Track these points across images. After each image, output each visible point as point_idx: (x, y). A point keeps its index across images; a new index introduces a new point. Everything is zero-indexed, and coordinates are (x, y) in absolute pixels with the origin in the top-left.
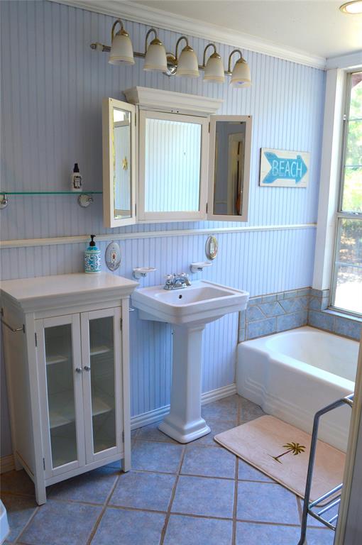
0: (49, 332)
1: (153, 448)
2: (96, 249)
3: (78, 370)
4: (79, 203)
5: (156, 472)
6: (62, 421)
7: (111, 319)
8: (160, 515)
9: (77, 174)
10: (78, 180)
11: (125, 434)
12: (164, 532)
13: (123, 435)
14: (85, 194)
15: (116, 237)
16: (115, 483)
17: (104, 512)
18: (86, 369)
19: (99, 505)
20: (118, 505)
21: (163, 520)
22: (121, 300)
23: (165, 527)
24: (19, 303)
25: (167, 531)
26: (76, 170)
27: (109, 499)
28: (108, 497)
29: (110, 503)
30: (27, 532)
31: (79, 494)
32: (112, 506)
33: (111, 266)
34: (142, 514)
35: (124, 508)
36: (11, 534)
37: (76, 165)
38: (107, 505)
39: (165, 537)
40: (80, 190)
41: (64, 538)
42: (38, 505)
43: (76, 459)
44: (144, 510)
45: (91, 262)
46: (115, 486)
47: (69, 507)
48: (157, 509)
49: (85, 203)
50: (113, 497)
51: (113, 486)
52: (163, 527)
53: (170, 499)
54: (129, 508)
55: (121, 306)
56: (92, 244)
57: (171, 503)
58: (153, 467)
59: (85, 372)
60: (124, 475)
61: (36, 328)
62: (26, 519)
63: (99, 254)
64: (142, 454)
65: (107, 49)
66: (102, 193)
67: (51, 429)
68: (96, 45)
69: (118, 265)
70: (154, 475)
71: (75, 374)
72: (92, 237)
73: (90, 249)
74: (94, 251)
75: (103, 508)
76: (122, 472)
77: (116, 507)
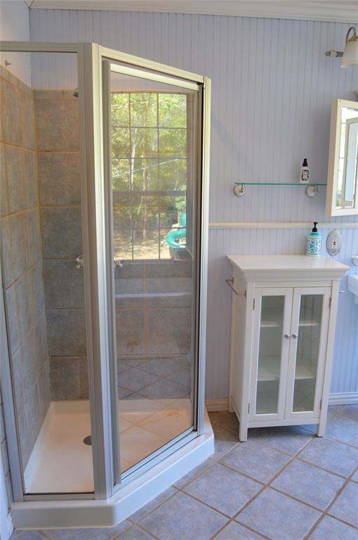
0: (266, 300)
1: (351, 425)
2: (317, 235)
3: (286, 336)
4: (306, 193)
5: (347, 444)
6: (269, 377)
7: (321, 297)
8: (340, 479)
9: (305, 168)
10: (306, 173)
11: (323, 402)
12: (339, 493)
13: (321, 403)
14: (312, 185)
15: (338, 225)
16: (307, 442)
17: (291, 461)
18: (294, 336)
19: (289, 455)
20: (305, 460)
21: (341, 484)
22: (332, 281)
23: (341, 490)
24: (243, 272)
25: (343, 492)
26: (305, 164)
27: (299, 453)
28: (298, 452)
29: (299, 456)
30: (227, 457)
31: (275, 442)
32: (300, 459)
33: (331, 252)
34: (325, 473)
35: (310, 464)
36: (215, 455)
37: (305, 160)
38: (296, 458)
39: (339, 497)
40: (307, 182)
41: (254, 470)
42: (239, 441)
43: (276, 412)
44: (327, 471)
45: (312, 246)
46: (307, 446)
47: (264, 450)
48: (339, 474)
49: (311, 194)
50: (302, 453)
51: (305, 445)
52: (340, 488)
53: (353, 470)
54: (314, 465)
55: (332, 287)
56: (315, 230)
57: (354, 472)
58: (346, 440)
59: (292, 339)
60: (317, 439)
61: (255, 294)
62: (229, 447)
63: (320, 239)
64: (338, 426)
65: (340, 54)
66: (326, 185)
67: (258, 382)
68: (330, 53)
69: (339, 251)
70: (345, 447)
71: (284, 339)
72: (315, 224)
73: (312, 234)
74: (315, 236)
75: (292, 458)
76: (316, 436)
77: (303, 461)
